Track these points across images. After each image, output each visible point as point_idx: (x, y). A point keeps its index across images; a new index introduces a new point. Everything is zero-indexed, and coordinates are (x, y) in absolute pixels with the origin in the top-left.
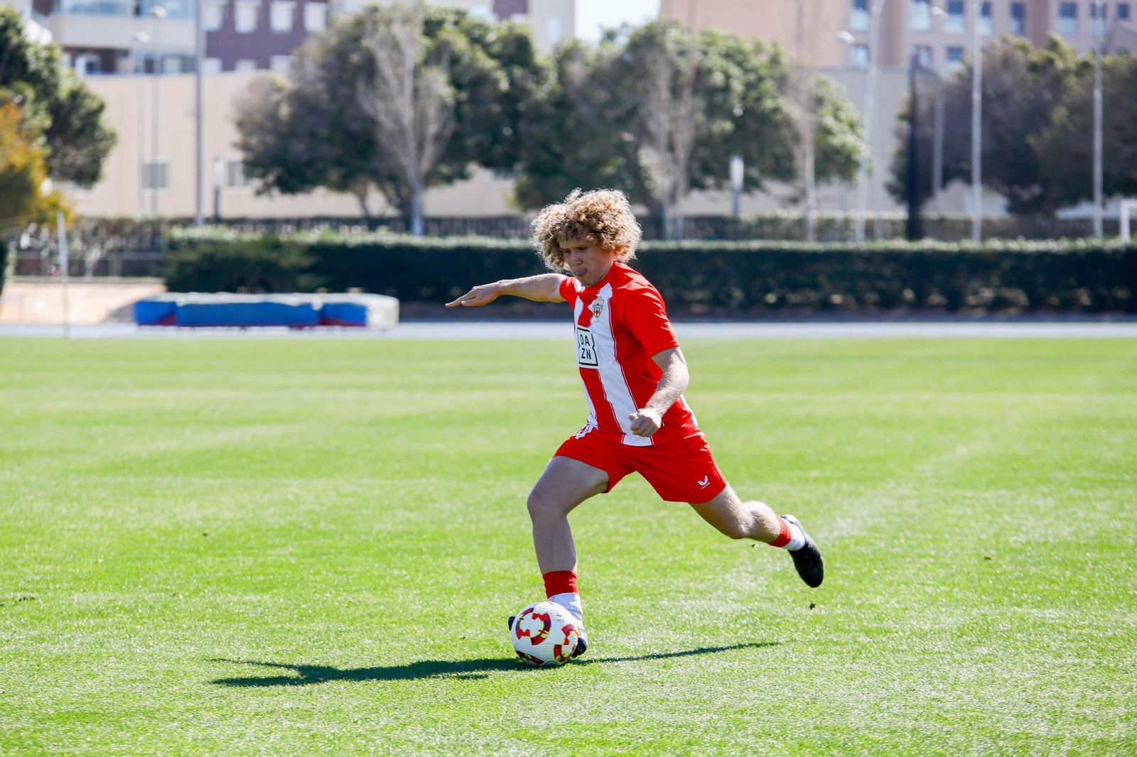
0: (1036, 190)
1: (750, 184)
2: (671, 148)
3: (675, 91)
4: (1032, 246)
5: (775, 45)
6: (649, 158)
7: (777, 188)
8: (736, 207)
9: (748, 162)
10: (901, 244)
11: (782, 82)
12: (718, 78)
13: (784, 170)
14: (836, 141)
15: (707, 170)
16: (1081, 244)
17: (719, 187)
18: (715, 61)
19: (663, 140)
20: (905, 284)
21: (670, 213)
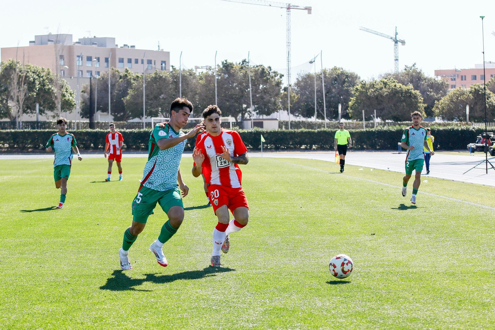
0: (122, 114)
1: (41, 112)
2: (18, 101)
3: (19, 83)
4: (128, 131)
5: (48, 69)
6: (11, 104)
7: (50, 113)
8: (37, 119)
9: (40, 105)
10: (89, 130)
11: (51, 81)
12: (32, 79)
13: (52, 108)
14: (67, 98)
15: (28, 108)
16: (142, 130)
17: (32, 113)
18: (30, 74)
19: (16, 99)
20: (91, 142)
21: (18, 120)
